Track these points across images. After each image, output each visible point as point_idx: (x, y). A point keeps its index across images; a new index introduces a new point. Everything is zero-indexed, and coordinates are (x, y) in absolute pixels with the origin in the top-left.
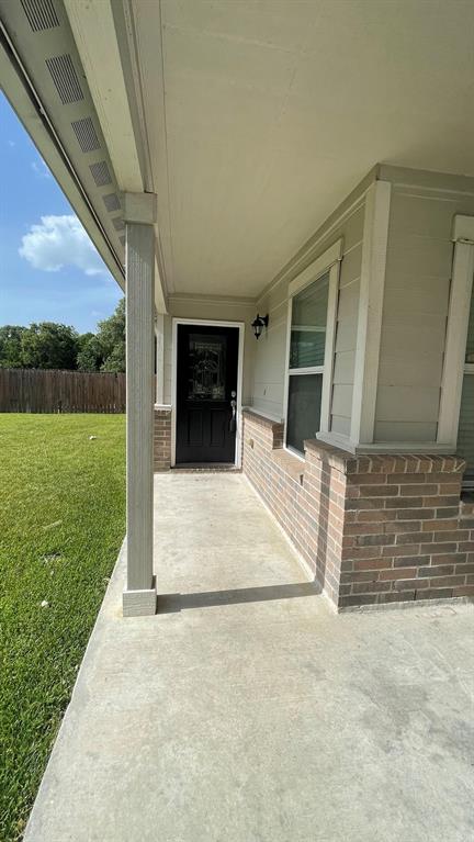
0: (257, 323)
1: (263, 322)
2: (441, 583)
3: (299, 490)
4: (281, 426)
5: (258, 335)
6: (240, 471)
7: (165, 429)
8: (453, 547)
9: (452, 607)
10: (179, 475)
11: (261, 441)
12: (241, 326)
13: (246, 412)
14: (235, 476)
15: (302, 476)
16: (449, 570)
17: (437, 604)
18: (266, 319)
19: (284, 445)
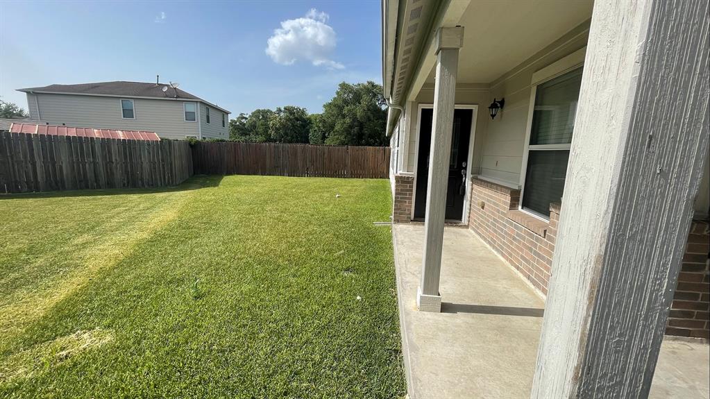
0: (494, 106)
1: (499, 105)
2: (680, 323)
3: (541, 242)
4: (518, 192)
5: (493, 116)
6: (467, 227)
7: (407, 190)
8: (696, 297)
9: (689, 344)
10: (417, 226)
11: (494, 203)
12: (474, 108)
13: (475, 180)
14: (463, 231)
15: (545, 231)
16: (689, 315)
17: (674, 340)
18: (502, 103)
19: (520, 207)
